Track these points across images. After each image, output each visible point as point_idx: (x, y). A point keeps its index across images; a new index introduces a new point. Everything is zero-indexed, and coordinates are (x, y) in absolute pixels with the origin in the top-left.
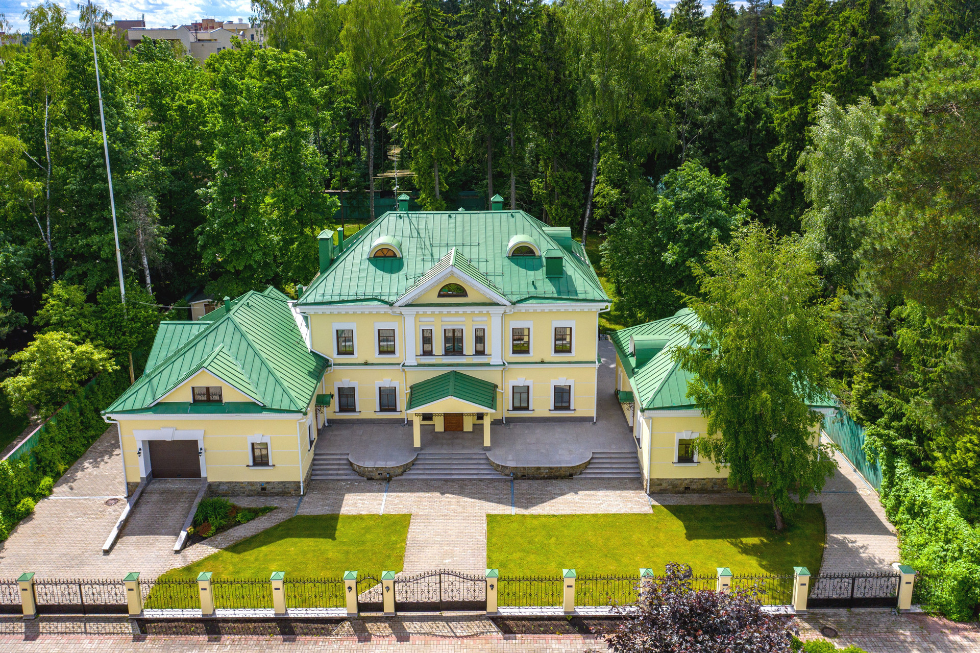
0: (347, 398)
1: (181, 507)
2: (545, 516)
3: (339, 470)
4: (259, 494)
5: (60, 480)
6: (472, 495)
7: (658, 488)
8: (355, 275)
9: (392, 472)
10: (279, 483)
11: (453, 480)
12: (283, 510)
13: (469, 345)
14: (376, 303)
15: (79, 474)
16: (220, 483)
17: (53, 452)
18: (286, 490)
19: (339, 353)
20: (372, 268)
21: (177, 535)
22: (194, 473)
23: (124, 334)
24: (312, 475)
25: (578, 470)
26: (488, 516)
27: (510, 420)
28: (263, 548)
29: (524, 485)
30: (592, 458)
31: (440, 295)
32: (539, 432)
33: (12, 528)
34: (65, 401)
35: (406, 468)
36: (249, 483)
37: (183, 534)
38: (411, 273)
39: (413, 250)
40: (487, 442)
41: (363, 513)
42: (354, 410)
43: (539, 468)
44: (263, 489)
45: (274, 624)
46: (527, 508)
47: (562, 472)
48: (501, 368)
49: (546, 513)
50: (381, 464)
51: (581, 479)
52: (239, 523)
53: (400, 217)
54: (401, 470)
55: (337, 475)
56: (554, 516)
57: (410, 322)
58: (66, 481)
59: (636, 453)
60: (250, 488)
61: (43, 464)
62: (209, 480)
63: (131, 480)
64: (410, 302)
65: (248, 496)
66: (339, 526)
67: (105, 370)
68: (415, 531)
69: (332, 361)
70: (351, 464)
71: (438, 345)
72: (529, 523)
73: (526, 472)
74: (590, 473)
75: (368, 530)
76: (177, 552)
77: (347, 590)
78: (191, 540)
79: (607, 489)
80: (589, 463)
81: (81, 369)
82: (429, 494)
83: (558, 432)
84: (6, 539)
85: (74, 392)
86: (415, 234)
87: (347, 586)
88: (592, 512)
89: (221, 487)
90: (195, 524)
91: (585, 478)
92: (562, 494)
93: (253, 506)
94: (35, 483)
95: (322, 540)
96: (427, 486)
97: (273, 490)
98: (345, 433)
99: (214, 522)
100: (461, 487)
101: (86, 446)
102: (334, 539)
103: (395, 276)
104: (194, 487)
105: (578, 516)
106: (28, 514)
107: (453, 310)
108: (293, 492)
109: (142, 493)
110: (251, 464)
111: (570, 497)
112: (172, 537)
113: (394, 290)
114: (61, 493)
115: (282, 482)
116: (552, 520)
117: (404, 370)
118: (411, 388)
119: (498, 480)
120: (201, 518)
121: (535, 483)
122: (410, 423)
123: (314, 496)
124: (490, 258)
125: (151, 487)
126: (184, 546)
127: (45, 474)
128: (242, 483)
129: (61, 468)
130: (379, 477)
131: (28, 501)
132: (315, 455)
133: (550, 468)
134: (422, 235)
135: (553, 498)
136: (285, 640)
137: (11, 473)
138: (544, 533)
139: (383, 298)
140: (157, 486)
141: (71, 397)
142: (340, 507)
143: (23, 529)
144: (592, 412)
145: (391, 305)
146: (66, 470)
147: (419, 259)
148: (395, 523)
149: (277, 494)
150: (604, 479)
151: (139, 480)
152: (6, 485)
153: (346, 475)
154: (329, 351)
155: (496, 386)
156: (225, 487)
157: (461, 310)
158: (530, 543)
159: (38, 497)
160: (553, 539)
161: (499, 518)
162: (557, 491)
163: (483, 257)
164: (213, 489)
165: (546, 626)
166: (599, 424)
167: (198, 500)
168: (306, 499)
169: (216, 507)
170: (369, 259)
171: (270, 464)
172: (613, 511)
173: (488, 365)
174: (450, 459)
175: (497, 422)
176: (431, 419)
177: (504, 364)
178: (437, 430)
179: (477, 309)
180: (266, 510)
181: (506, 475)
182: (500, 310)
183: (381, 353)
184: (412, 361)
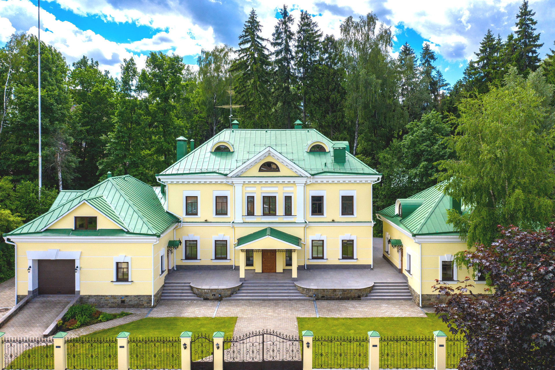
0: (192, 249)
2: (343, 319)
4: (119, 306)
7: (428, 303)
8: (201, 160)
9: (223, 293)
10: (135, 296)
11: (270, 300)
12: (136, 315)
13: (281, 209)
14: (215, 174)
16: (90, 296)
18: (140, 302)
19: (187, 214)
20: (213, 156)
22: (71, 290)
24: (161, 296)
25: (364, 293)
26: (298, 318)
27: (310, 268)
29: (324, 303)
30: (374, 286)
31: (260, 170)
35: (234, 291)
36: (112, 296)
37: (53, 325)
38: (240, 158)
39: (242, 147)
40: (295, 275)
41: (200, 316)
43: (335, 290)
44: (123, 302)
46: (328, 314)
47: (353, 294)
48: (304, 226)
49: (344, 317)
50: (214, 287)
52: (101, 321)
53: (233, 132)
55: (181, 296)
56: (350, 319)
57: (239, 189)
59: (407, 282)
60: (113, 300)
62: (82, 294)
63: (20, 294)
64: (239, 174)
65: (111, 307)
68: (241, 326)
69: (181, 220)
70: (192, 288)
72: (331, 322)
73: (325, 293)
74: (374, 295)
75: (202, 325)
76: (46, 336)
77: (182, 347)
78: (58, 330)
80: (372, 288)
82: (251, 307)
86: (243, 140)
87: (182, 343)
88: (381, 316)
89: (90, 300)
92: (354, 307)
93: (113, 313)
96: (249, 303)
97: (131, 303)
98: (188, 273)
99: (80, 319)
100: (276, 303)
104: (68, 300)
105: (369, 319)
107: (269, 180)
108: (146, 305)
109: (29, 300)
110: (115, 280)
111: (361, 309)
113: (228, 167)
115: (138, 296)
116: (349, 322)
117: (233, 227)
118: (238, 239)
119: (304, 300)
120: (70, 316)
121: (332, 303)
122: (237, 268)
123: (161, 308)
124: (295, 151)
126: (52, 333)
128: (107, 296)
130: (212, 297)
132: (165, 283)
135: (348, 309)
138: (344, 327)
139: (220, 172)
140: (42, 298)
142: (182, 313)
144: (370, 261)
145: (226, 175)
148: (224, 322)
149: (133, 306)
151: (27, 294)
153: (187, 296)
154: (181, 213)
155: (300, 239)
156: (93, 300)
157: (275, 180)
160: (352, 331)
161: (307, 320)
162: (350, 305)
163: (290, 151)
164: (83, 300)
166: (375, 269)
167: (70, 305)
168: (154, 309)
169: (83, 310)
170: (211, 152)
171: (130, 280)
172: (397, 316)
173: (294, 223)
174: (267, 286)
175: (300, 268)
176: (252, 265)
177: (306, 222)
178: (256, 271)
179: (286, 180)
180: (122, 315)
181: (310, 296)
182: (303, 180)
183: (217, 214)
184: (239, 219)
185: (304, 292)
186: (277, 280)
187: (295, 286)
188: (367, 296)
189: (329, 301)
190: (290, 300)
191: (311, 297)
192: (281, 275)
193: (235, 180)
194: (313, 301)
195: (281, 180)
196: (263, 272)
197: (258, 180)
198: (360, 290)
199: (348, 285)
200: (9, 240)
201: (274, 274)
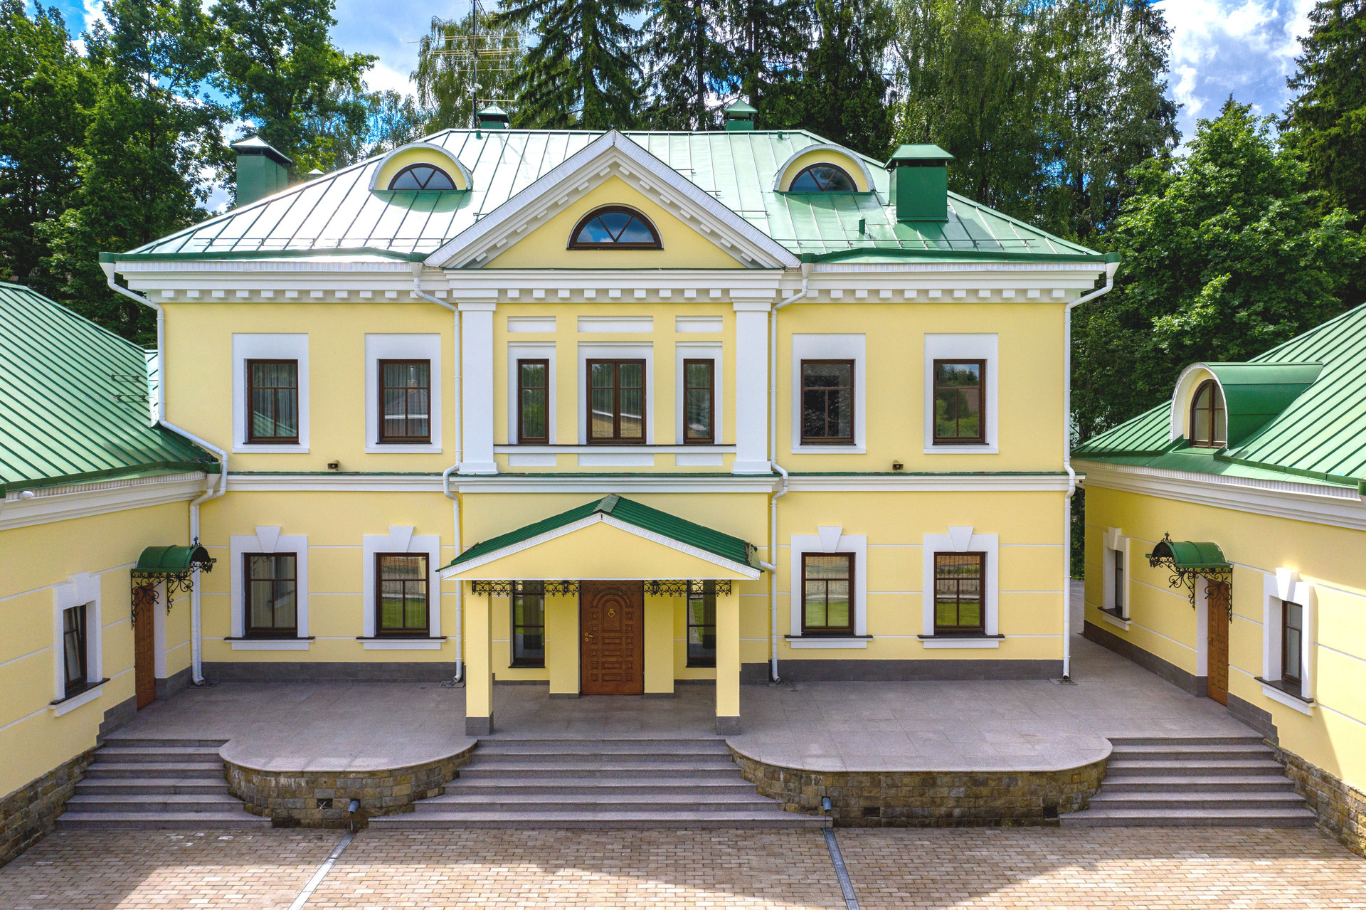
0: (271, 592)
9: (370, 794)
13: (665, 413)
19: (252, 436)
20: (379, 203)
24: (67, 807)
25: (1075, 790)
27: (795, 670)
29: (881, 844)
30: (1114, 757)
31: (573, 244)
35: (429, 782)
39: (505, 177)
40: (728, 703)
42: (292, 634)
43: (929, 779)
47: (1016, 797)
48: (767, 487)
50: (328, 763)
53: (478, 136)
54: (404, 790)
59: (1264, 738)
64: (480, 255)
69: (224, 461)
70: (226, 769)
71: (568, 419)
73: (880, 795)
80: (1104, 769)
86: (514, 158)
91: (1108, 823)
103: (442, 214)
107: (614, 283)
117: (454, 496)
119: (778, 828)
130: (318, 814)
144: (1056, 647)
145: (418, 261)
153: (198, 808)
154: (222, 432)
155: (750, 548)
157: (640, 286)
170: (373, 191)
173: (726, 475)
174: (596, 757)
175: (753, 676)
176: (539, 663)
177: (777, 474)
178: (553, 690)
179: (691, 284)
181: (805, 809)
182: (765, 285)
183: (383, 439)
185: (778, 787)
186: (643, 726)
187: (731, 757)
188: (1084, 807)
189: (901, 833)
190: (706, 827)
191: (812, 810)
192: (667, 704)
193: (463, 284)
194: (824, 830)
195: (666, 285)
196: (582, 693)
197: (564, 285)
198: (1054, 776)
199: (989, 750)
201: (633, 701)
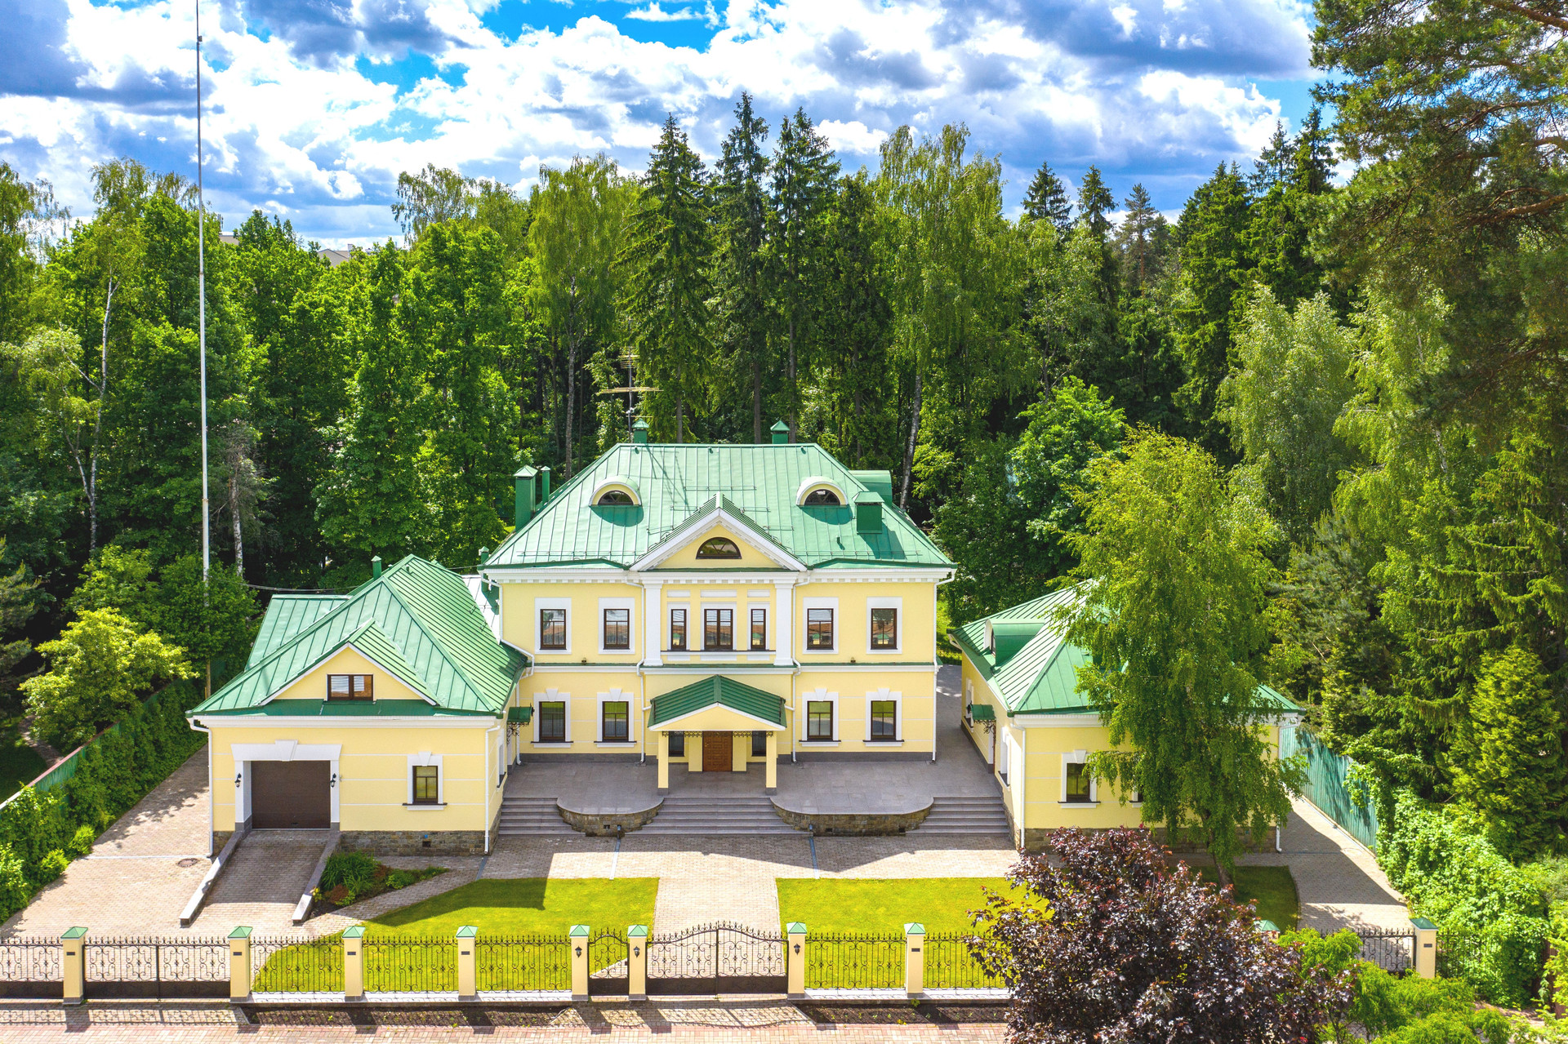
0: (553, 719)
1: (298, 866)
2: (867, 881)
3: (542, 821)
4: (419, 853)
5: (103, 836)
6: (752, 855)
7: (1037, 845)
8: (571, 528)
9: (625, 823)
10: (451, 833)
11: (721, 837)
12: (457, 873)
13: (742, 637)
14: (604, 565)
15: (132, 829)
16: (360, 833)
17: (95, 791)
18: (462, 845)
19: (543, 647)
20: (597, 519)
21: (296, 901)
22: (320, 819)
23: (202, 629)
24: (500, 828)
25: (913, 822)
26: (778, 880)
27: (804, 758)
28: (432, 920)
29: (831, 843)
30: (933, 806)
31: (699, 556)
32: (849, 773)
33: (34, 893)
34: (114, 719)
35: (647, 817)
36: (404, 833)
37: (306, 900)
38: (656, 524)
39: (657, 495)
40: (771, 781)
41: (584, 876)
42: (562, 740)
43: (852, 817)
44: (426, 844)
45: (458, 1012)
46: (837, 871)
47: (889, 825)
48: (791, 671)
49: (868, 877)
50: (608, 810)
51: (919, 835)
52: (391, 888)
53: (637, 451)
54: (638, 821)
55: (540, 828)
56: (880, 881)
57: (653, 596)
58: (113, 837)
59: (1001, 798)
60: (406, 842)
61: (78, 808)
62: (342, 829)
63: (220, 828)
64: (655, 564)
65: (401, 855)
66: (548, 893)
67: (176, 676)
68: (665, 898)
69: (533, 659)
70: (560, 811)
71: (696, 638)
72: (841, 888)
73: (833, 824)
74: (930, 827)
75: (592, 897)
76: (297, 923)
77: (574, 953)
78: (315, 910)
79: (959, 848)
80: (928, 812)
81: (141, 672)
82: (685, 854)
83: (879, 774)
84: (25, 907)
85: (128, 707)
86: (660, 474)
87: (574, 946)
88: (939, 876)
89: (360, 841)
90: (322, 886)
91: (924, 835)
92: (890, 854)
93: (411, 867)
94: (65, 834)
95: (522, 909)
96: (680, 843)
97: (442, 846)
98: (549, 773)
99: (354, 885)
100: (734, 845)
101: (142, 793)
102: (542, 908)
103: (631, 530)
104: (319, 840)
105: (917, 881)
106: (55, 877)
107: (719, 577)
108: (472, 849)
109: (237, 846)
110: (410, 801)
111: (903, 857)
112: (290, 905)
113: (630, 548)
114: (104, 851)
115: (456, 833)
116: (878, 887)
117: (642, 675)
118: (653, 702)
119: (791, 837)
120: (332, 878)
121: (848, 841)
122: (652, 761)
123: (505, 856)
124: (773, 506)
125: (249, 840)
126: (308, 916)
127: (80, 823)
128: (394, 833)
129: (106, 817)
130: (604, 831)
131: (57, 856)
132: (505, 799)
133: (870, 817)
134: (671, 476)
135: (877, 859)
136: (476, 1032)
137: (37, 807)
138: (866, 901)
139: (613, 559)
140: (260, 837)
141: (123, 713)
142: (548, 869)
143: (48, 895)
144: (929, 745)
145: (627, 568)
146: (111, 823)
147: (667, 507)
148: (634, 889)
149: (447, 853)
150: (952, 835)
151: (232, 828)
152: (29, 826)
153: (553, 828)
154: (530, 645)
155: (782, 701)
156: (366, 841)
157: (731, 577)
158: (846, 913)
159: (75, 854)
160: (882, 910)
161: (795, 883)
162: (882, 850)
163: (762, 504)
164: (348, 841)
165: (880, 1014)
166: (940, 764)
167: (326, 855)
168: (492, 859)
169: (355, 866)
170: (592, 507)
171: (440, 801)
172: (970, 874)
173: (771, 666)
174: (715, 806)
175: (783, 760)
176: (681, 754)
177: (795, 665)
178: (691, 769)
179: (755, 577)
180: (431, 873)
181: (802, 830)
182: (790, 578)
183: (606, 647)
184: (655, 659)
185: (791, 820)
186: (734, 791)
187: (773, 806)
188: (917, 828)
189: (840, 839)
190: (762, 836)
191: (805, 830)
192: (743, 777)
193: (648, 578)
194: (809, 838)
195: (743, 577)
196: (705, 771)
197: (695, 577)
198: (903, 816)
199: (880, 803)
200: (197, 723)
201: (728, 776)
